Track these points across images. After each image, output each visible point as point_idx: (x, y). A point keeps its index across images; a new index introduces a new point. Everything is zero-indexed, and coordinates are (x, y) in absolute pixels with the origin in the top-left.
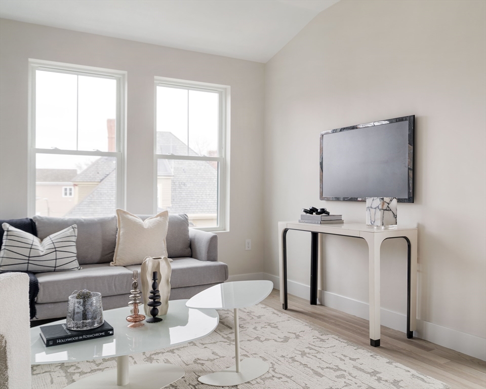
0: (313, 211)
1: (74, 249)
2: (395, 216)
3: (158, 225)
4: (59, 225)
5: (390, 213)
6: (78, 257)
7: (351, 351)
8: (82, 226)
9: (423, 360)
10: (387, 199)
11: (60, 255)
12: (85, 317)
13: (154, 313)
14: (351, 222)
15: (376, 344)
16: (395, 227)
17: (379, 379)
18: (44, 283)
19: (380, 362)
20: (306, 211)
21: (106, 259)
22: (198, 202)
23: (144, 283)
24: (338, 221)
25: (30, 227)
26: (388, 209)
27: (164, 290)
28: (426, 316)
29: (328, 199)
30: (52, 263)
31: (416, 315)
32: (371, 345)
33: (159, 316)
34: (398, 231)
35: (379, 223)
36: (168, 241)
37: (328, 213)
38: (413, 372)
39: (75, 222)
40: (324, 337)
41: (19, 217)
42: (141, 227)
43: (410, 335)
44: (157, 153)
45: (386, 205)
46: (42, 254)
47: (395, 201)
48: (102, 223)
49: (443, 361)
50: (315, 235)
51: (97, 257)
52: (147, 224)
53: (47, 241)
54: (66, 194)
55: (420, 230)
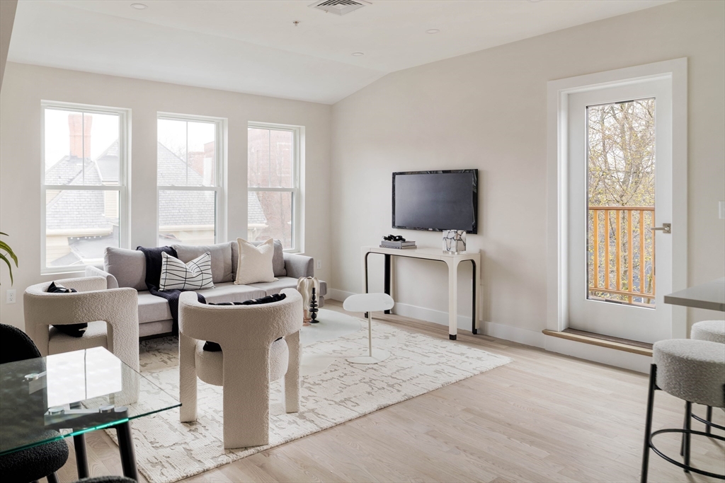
0: (390, 238)
1: (210, 271)
2: (465, 245)
3: (269, 251)
5: (462, 242)
6: (213, 278)
7: (438, 342)
9: (490, 346)
10: (459, 232)
11: (205, 276)
13: (314, 316)
14: (423, 247)
15: (453, 338)
16: (464, 252)
17: (467, 357)
19: (463, 348)
20: (386, 238)
22: (181, 211)
24: (412, 246)
25: (172, 253)
26: (460, 240)
28: (487, 318)
29: (399, 227)
30: (199, 283)
31: (479, 317)
32: (450, 339)
34: (467, 255)
35: (454, 249)
37: (404, 240)
38: (487, 352)
40: (412, 335)
42: (257, 252)
43: (475, 331)
45: (459, 236)
46: (194, 276)
47: (465, 233)
48: (223, 250)
49: (504, 347)
50: (388, 257)
51: (221, 279)
52: (261, 249)
55: (482, 253)
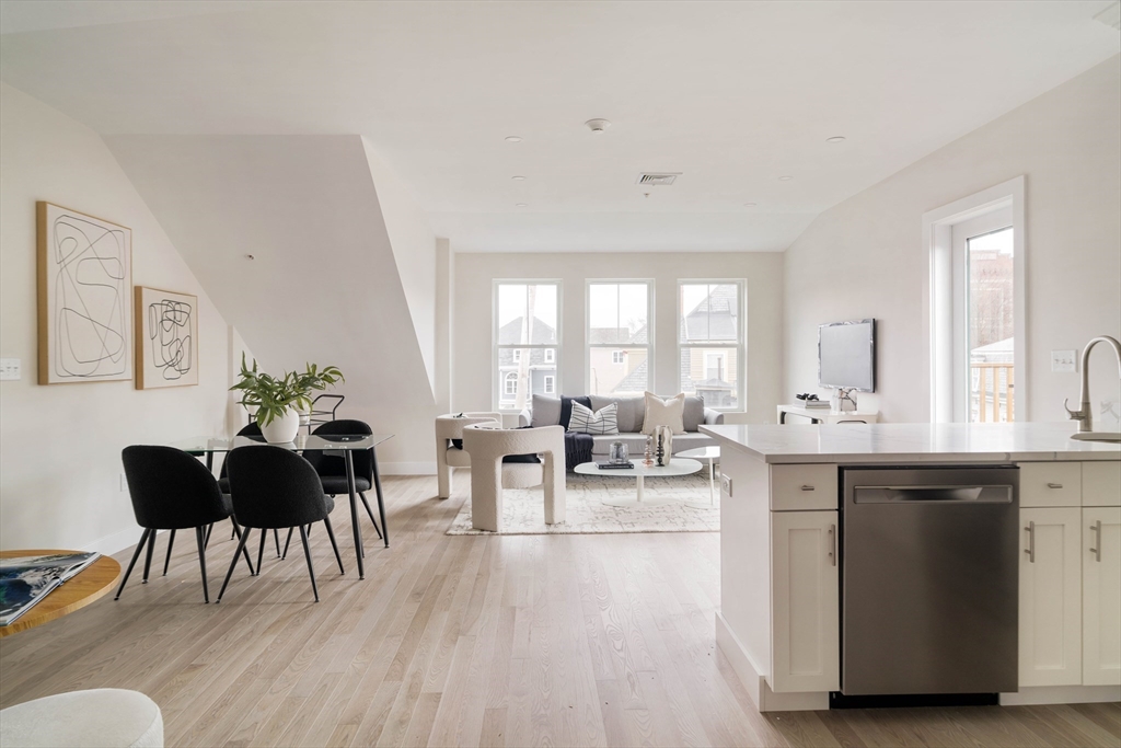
0: (804, 396)
1: (615, 420)
2: (855, 404)
3: (675, 405)
4: (606, 402)
6: (618, 426)
8: (621, 403)
10: (846, 390)
11: (606, 423)
12: (618, 456)
13: (660, 460)
18: (597, 441)
20: (799, 397)
21: (637, 430)
23: (654, 440)
25: (587, 402)
26: (847, 398)
27: (667, 448)
30: (601, 429)
33: (664, 462)
34: (858, 416)
35: (838, 409)
36: (684, 417)
37: (818, 399)
39: (616, 400)
41: (579, 396)
42: (662, 405)
44: (682, 342)
45: (844, 394)
46: (595, 421)
47: (854, 391)
48: (635, 402)
51: (632, 428)
52: (667, 403)
53: (598, 413)
54: (616, 360)
